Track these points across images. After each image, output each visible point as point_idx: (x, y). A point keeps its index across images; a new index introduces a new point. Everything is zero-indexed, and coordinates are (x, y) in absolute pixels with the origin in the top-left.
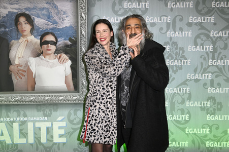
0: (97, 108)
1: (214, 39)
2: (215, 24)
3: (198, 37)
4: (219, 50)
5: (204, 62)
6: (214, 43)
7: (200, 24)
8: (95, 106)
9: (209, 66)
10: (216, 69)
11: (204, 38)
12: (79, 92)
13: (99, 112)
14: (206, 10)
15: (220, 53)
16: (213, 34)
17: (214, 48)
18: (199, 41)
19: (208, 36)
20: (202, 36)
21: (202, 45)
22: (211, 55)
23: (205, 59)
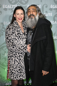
0: (13, 60)
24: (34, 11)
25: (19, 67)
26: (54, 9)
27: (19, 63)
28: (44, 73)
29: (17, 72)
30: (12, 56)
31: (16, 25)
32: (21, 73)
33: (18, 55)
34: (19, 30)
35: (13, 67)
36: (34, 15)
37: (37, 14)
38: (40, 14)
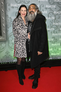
0: (18, 44)
1: (55, 15)
2: (56, 8)
3: (49, 13)
4: (57, 19)
5: (51, 24)
6: (55, 16)
7: (50, 8)
8: (17, 43)
9: (53, 25)
10: (55, 26)
11: (52, 14)
12: (2, 36)
13: (19, 45)
14: (52, 3)
15: (57, 20)
16: (55, 12)
17: (55, 18)
18: (50, 15)
19: (53, 13)
20: (51, 13)
21: (51, 17)
22: (54, 21)
23: (52, 22)
24: (33, 9)
25: (22, 49)
26: (49, 8)
27: (22, 46)
28: (39, 53)
29: (21, 52)
30: (17, 41)
31: (21, 19)
32: (23, 53)
33: (22, 41)
34: (22, 22)
35: (18, 49)
36: (33, 12)
37: (35, 11)
38: (38, 11)
